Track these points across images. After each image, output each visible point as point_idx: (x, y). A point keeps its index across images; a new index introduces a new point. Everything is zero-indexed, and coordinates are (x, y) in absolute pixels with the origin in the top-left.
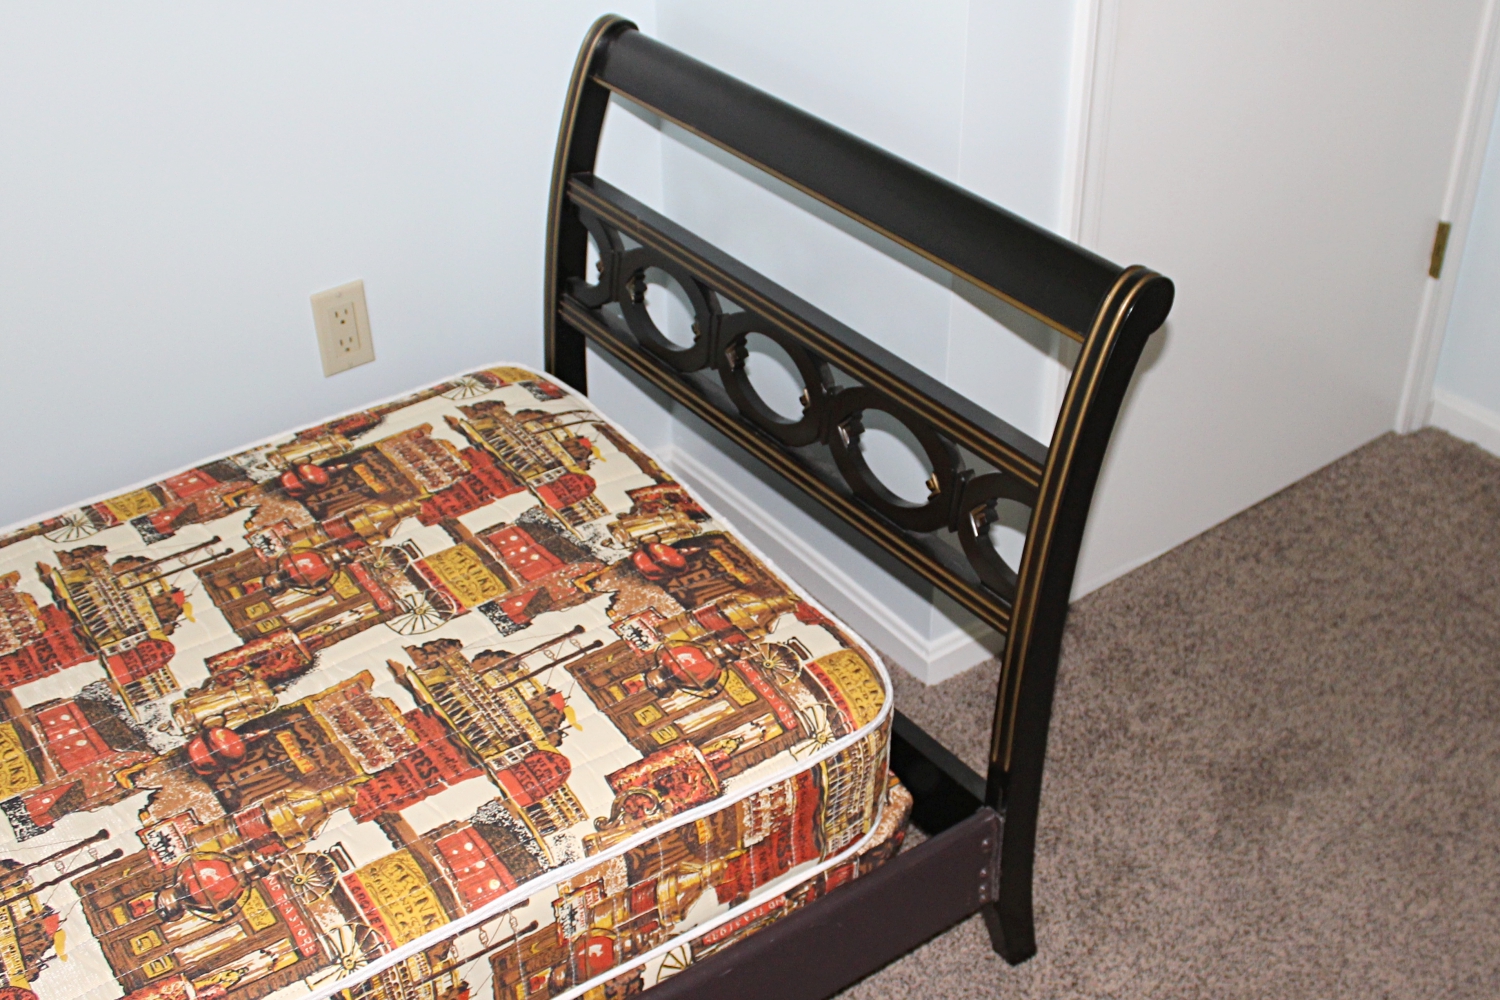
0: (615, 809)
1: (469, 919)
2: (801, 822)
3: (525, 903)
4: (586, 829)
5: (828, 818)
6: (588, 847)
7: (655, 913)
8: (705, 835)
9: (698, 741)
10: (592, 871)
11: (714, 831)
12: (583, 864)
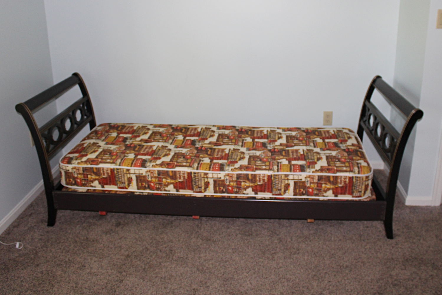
0: (319, 170)
1: (292, 173)
2: (349, 187)
3: (301, 175)
4: (314, 170)
5: (354, 189)
6: (313, 172)
7: (321, 189)
8: (332, 179)
9: (337, 167)
10: (312, 176)
11: (333, 179)
12: (311, 174)
